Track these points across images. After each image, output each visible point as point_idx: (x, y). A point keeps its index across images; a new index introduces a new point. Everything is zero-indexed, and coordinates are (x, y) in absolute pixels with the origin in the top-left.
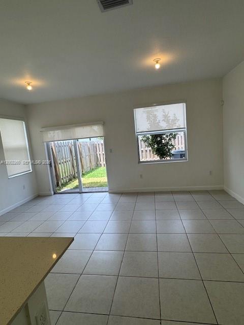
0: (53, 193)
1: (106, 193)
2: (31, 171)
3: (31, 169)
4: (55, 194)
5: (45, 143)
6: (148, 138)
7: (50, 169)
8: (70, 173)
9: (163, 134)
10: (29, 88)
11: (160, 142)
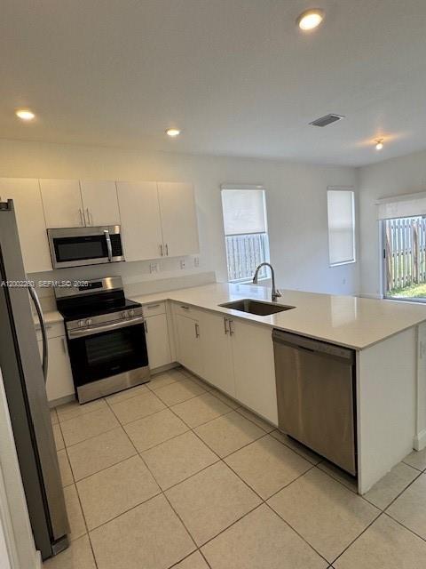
2: (354, 261)
4: (384, 298)
5: (380, 222)
7: (383, 260)
8: (408, 273)
10: (380, 146)
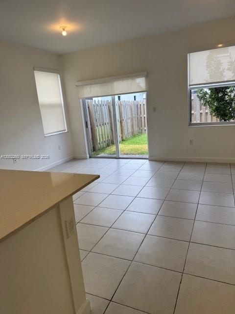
0: (88, 156)
1: (146, 160)
2: (66, 131)
3: (66, 129)
4: (90, 157)
5: (81, 100)
6: (206, 93)
7: (86, 130)
8: (108, 137)
9: (228, 88)
10: (64, 34)
11: (222, 99)
